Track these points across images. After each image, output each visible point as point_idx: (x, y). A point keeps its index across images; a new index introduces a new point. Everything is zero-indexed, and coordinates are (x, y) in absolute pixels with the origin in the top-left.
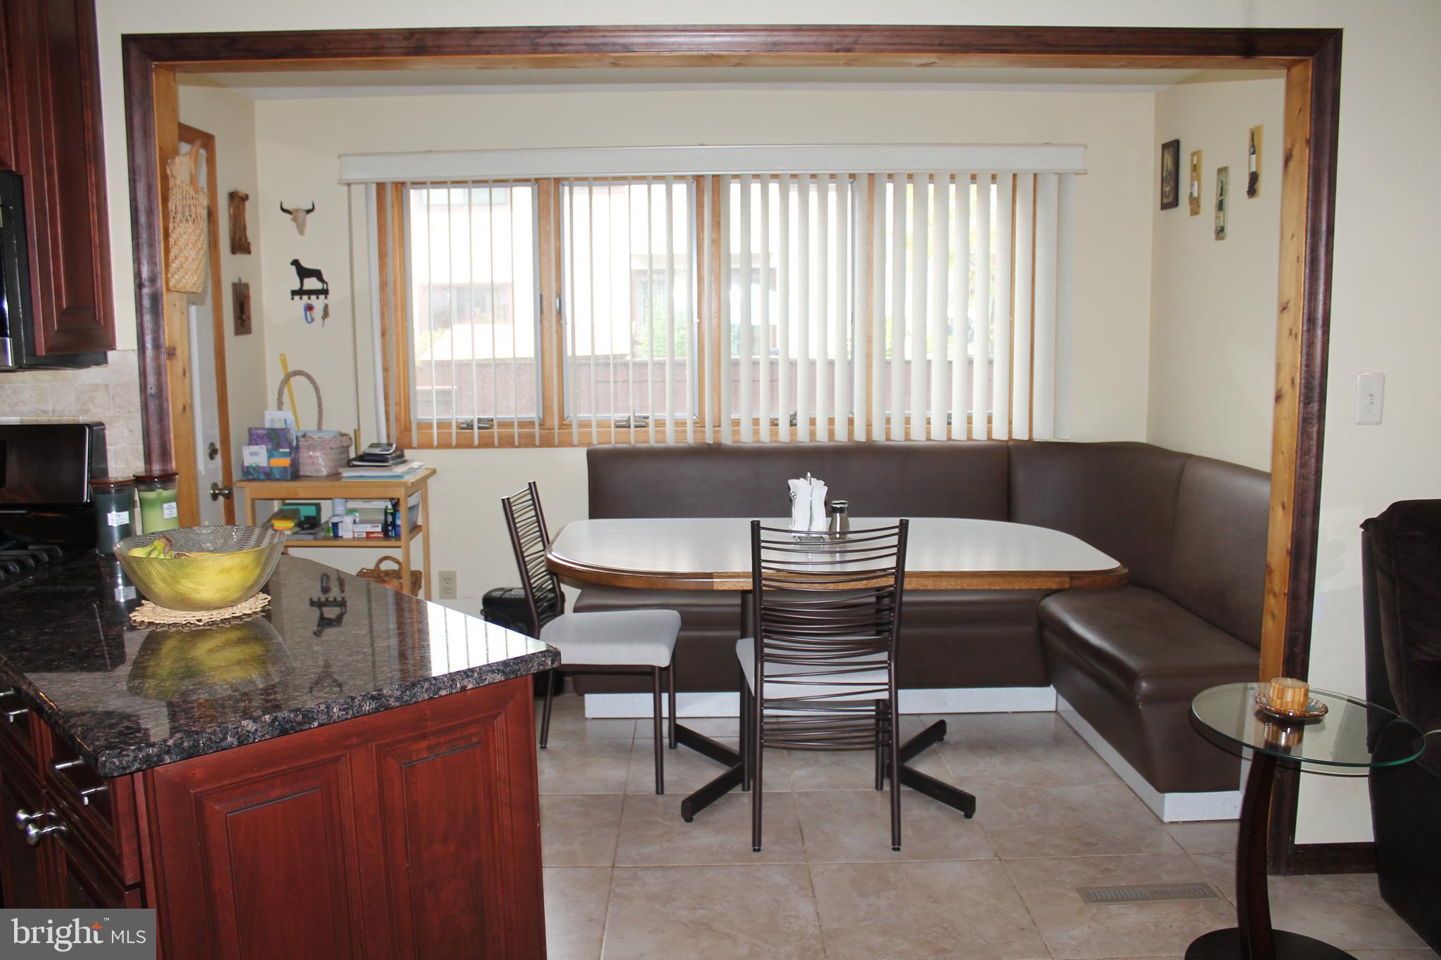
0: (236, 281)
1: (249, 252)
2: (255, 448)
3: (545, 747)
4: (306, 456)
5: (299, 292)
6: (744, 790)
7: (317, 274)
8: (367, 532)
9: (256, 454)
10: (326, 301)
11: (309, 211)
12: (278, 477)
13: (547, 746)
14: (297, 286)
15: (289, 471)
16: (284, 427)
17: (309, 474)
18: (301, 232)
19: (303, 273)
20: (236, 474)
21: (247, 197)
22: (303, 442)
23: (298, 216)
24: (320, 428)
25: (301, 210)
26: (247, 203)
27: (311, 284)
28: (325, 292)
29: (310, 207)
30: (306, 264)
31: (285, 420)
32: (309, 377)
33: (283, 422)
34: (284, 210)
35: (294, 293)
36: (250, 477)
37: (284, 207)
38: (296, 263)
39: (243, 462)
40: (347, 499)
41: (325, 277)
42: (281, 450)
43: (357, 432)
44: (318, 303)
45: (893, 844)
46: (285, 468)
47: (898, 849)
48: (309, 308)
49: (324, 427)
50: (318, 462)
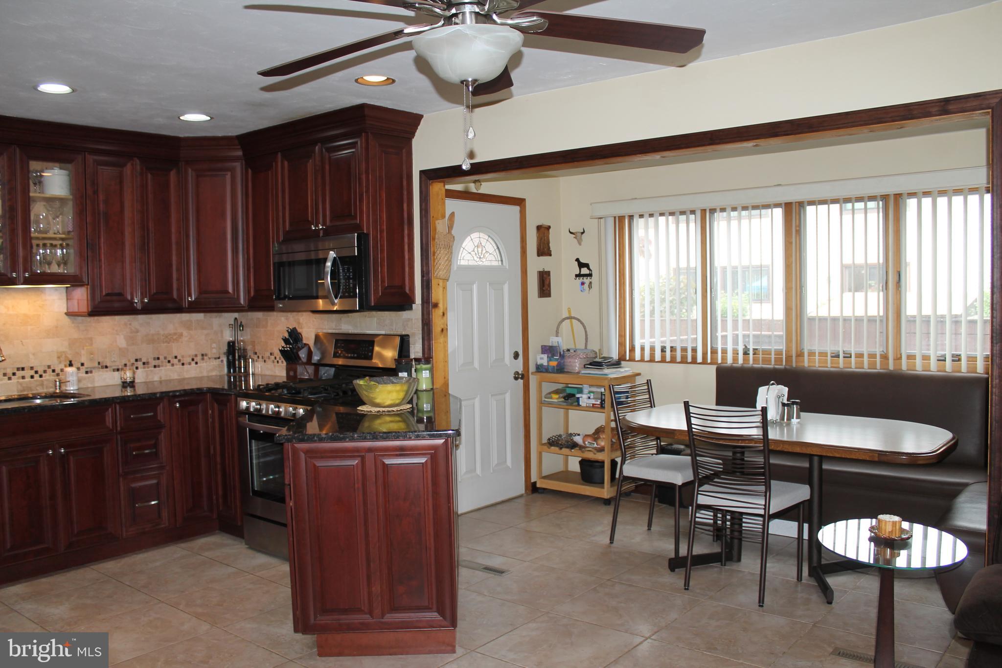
0: (541, 270)
1: (551, 255)
2: (543, 356)
3: (650, 529)
4: (568, 361)
5: (578, 276)
6: (722, 565)
7: (587, 266)
8: (593, 404)
9: (542, 359)
10: (591, 280)
11: (582, 233)
12: (551, 371)
13: (652, 529)
14: (578, 273)
15: (556, 368)
16: (557, 345)
17: (569, 371)
18: (580, 244)
19: (581, 265)
20: (532, 368)
21: (549, 227)
22: (567, 354)
23: (578, 235)
24: (586, 347)
25: (578, 232)
26: (551, 230)
27: (585, 271)
28: (590, 275)
29: (583, 231)
30: (582, 261)
31: (558, 342)
32: (578, 320)
33: (557, 343)
34: (571, 233)
35: (577, 276)
36: (539, 370)
37: (571, 231)
38: (577, 260)
39: (537, 362)
40: (591, 386)
41: (591, 268)
42: (555, 357)
43: (600, 350)
44: (587, 280)
45: (759, 602)
46: (554, 367)
47: (762, 606)
48: (583, 284)
49: (588, 348)
50: (576, 365)
